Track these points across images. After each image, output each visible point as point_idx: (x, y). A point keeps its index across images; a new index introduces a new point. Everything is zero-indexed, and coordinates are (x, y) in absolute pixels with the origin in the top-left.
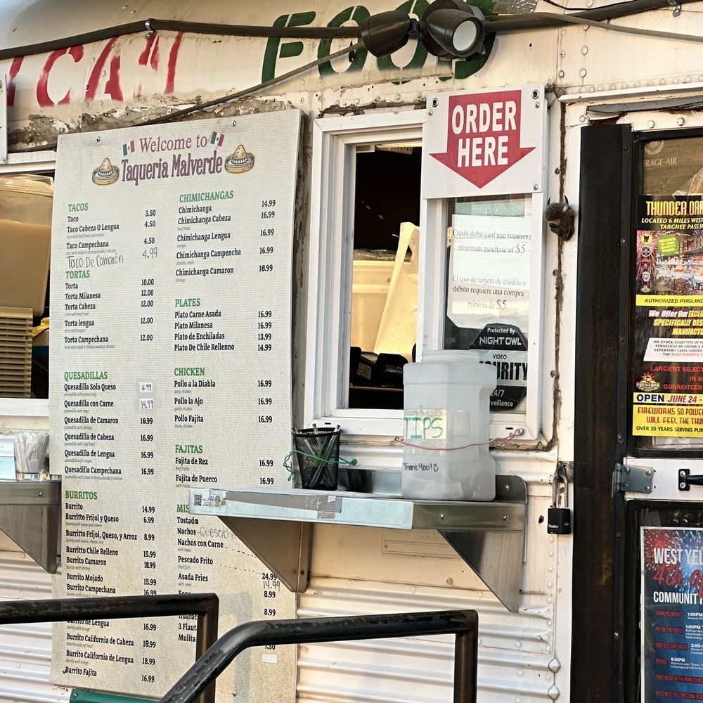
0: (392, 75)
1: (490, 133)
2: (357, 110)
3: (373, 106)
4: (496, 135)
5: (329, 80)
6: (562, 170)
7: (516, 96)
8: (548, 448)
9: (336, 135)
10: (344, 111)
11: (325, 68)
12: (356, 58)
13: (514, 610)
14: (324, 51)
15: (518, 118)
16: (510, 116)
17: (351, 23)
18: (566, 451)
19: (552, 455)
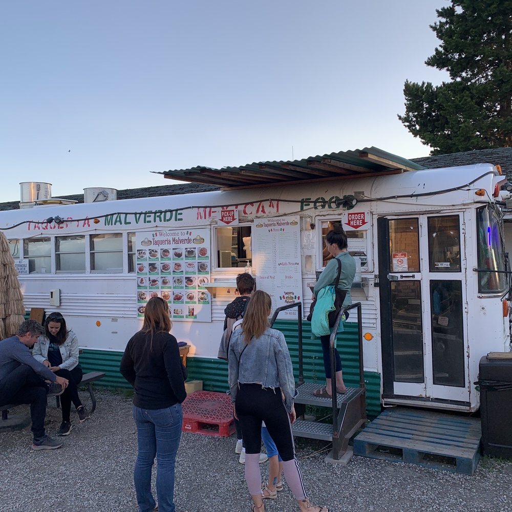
0: (332, 209)
1: (358, 219)
2: (324, 216)
3: (328, 215)
4: (359, 220)
5: (317, 210)
6: (373, 225)
7: (364, 213)
8: (373, 272)
9: (319, 220)
10: (321, 216)
11: (316, 208)
12: (323, 207)
13: (367, 300)
14: (315, 205)
15: (364, 217)
16: (362, 217)
17: (320, 200)
18: (377, 273)
19: (373, 273)
